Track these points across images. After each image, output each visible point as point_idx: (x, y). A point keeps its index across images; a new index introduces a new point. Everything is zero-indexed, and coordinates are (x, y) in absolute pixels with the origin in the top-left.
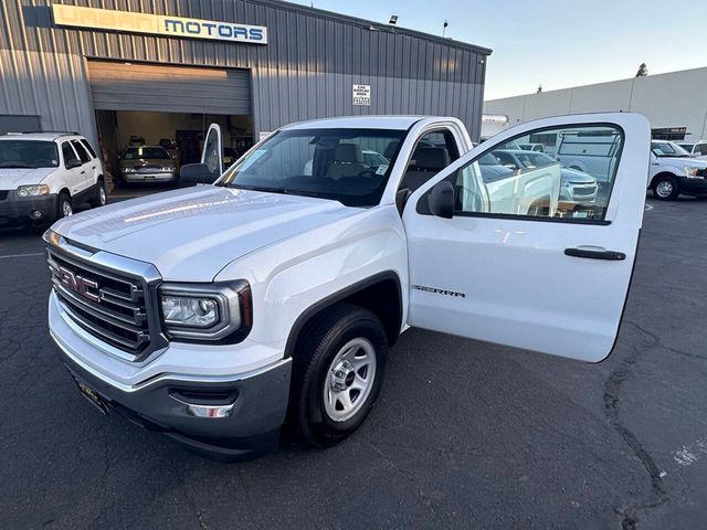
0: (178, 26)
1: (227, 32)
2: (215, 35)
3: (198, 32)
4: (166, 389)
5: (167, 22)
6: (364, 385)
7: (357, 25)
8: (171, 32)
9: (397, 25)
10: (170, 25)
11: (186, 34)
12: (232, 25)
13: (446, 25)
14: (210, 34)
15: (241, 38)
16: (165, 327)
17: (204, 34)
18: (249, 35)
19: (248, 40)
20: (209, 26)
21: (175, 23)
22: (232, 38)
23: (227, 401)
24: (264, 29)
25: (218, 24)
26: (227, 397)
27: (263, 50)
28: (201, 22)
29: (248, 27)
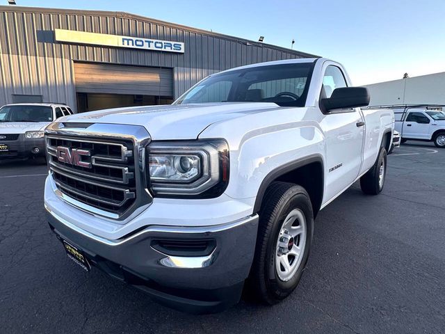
0: (130, 42)
1: (160, 45)
2: (153, 47)
3: (143, 45)
4: (149, 241)
5: (123, 39)
6: (298, 251)
7: (239, 42)
8: (126, 46)
9: (263, 42)
10: (126, 42)
11: (135, 47)
12: (163, 42)
13: (293, 42)
14: (149, 46)
15: (168, 49)
16: (150, 184)
17: (146, 47)
18: (173, 47)
19: (173, 51)
20: (149, 42)
21: (128, 40)
22: (163, 49)
23: (206, 252)
24: (183, 44)
25: (154, 41)
26: (204, 249)
27: (182, 56)
28: (144, 40)
29: (173, 43)
